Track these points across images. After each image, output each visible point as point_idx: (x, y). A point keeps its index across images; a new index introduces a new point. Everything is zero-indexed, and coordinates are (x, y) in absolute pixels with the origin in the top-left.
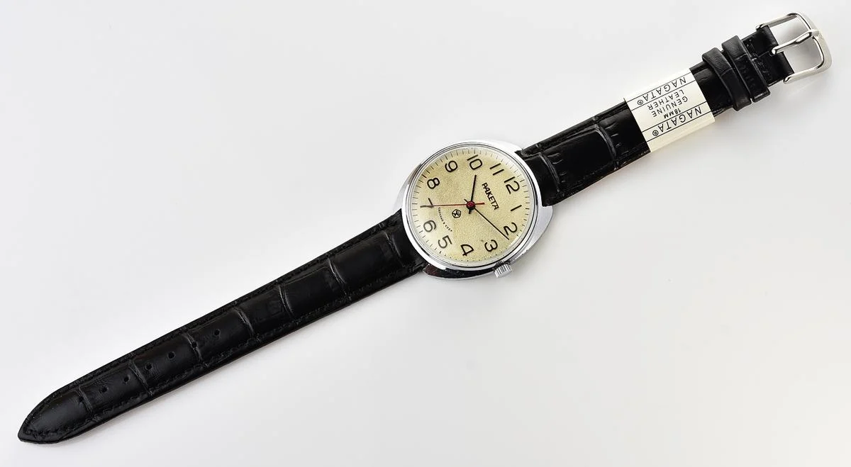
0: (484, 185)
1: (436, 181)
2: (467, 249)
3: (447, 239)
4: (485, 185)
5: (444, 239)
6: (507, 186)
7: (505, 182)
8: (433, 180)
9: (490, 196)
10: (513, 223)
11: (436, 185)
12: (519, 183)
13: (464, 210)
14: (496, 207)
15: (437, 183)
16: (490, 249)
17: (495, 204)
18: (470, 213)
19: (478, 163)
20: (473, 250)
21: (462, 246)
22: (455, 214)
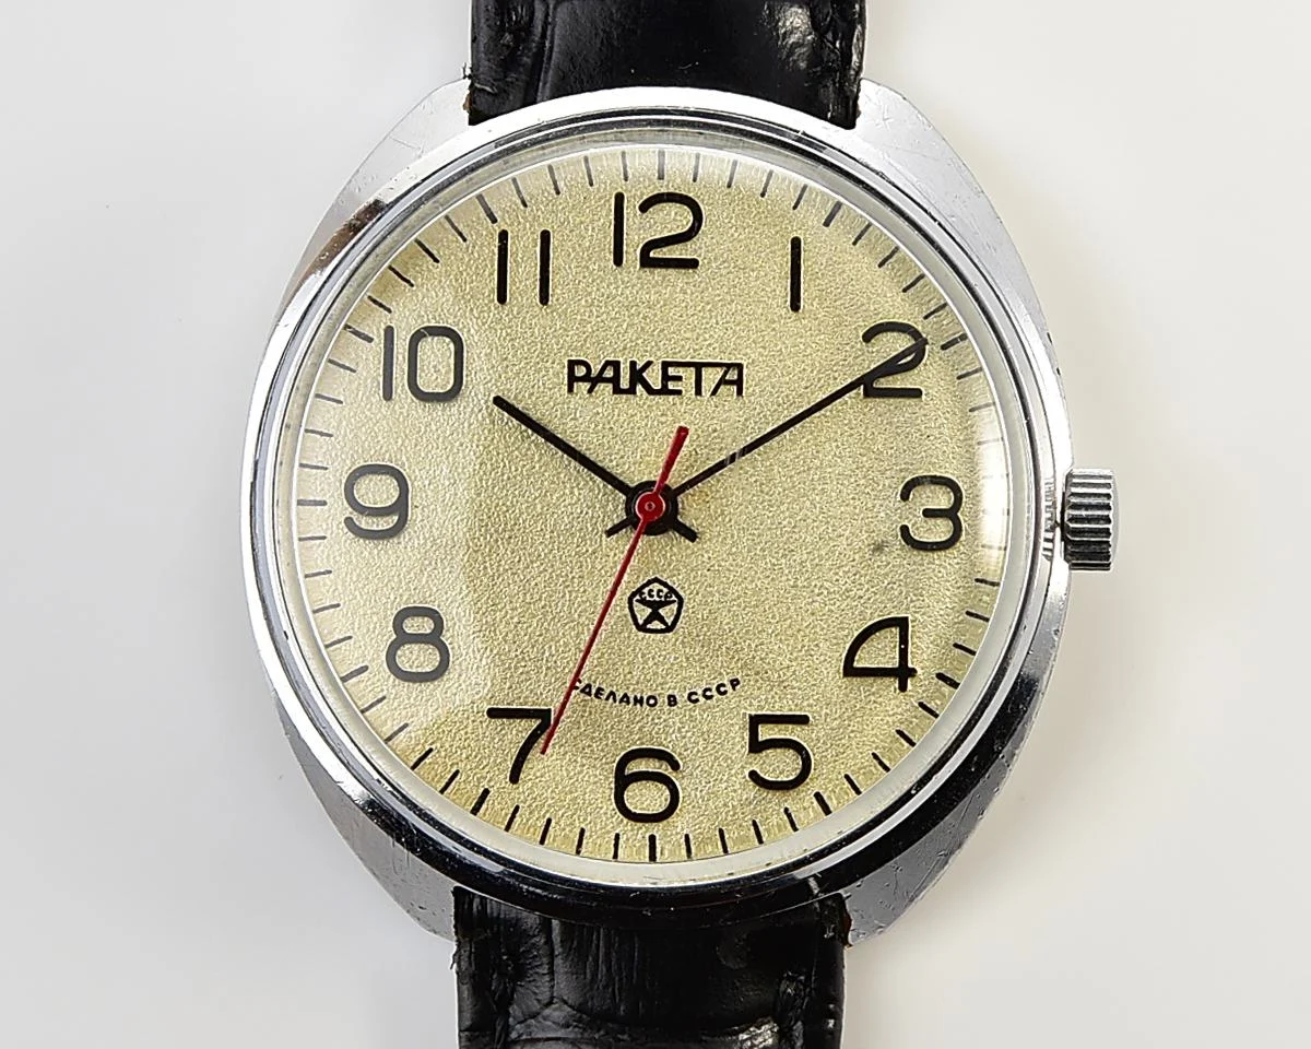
0: (572, 379)
1: (413, 626)
2: (880, 652)
3: (766, 733)
4: (579, 375)
5: (756, 746)
6: (647, 262)
7: (618, 261)
8: (402, 638)
9: (654, 377)
10: (868, 337)
11: (435, 639)
12: (666, 186)
13: (662, 556)
14: (733, 375)
15: (425, 626)
16: (940, 530)
17: (711, 377)
18: (691, 535)
19: (436, 353)
20: (902, 624)
21: (850, 670)
22: (655, 616)
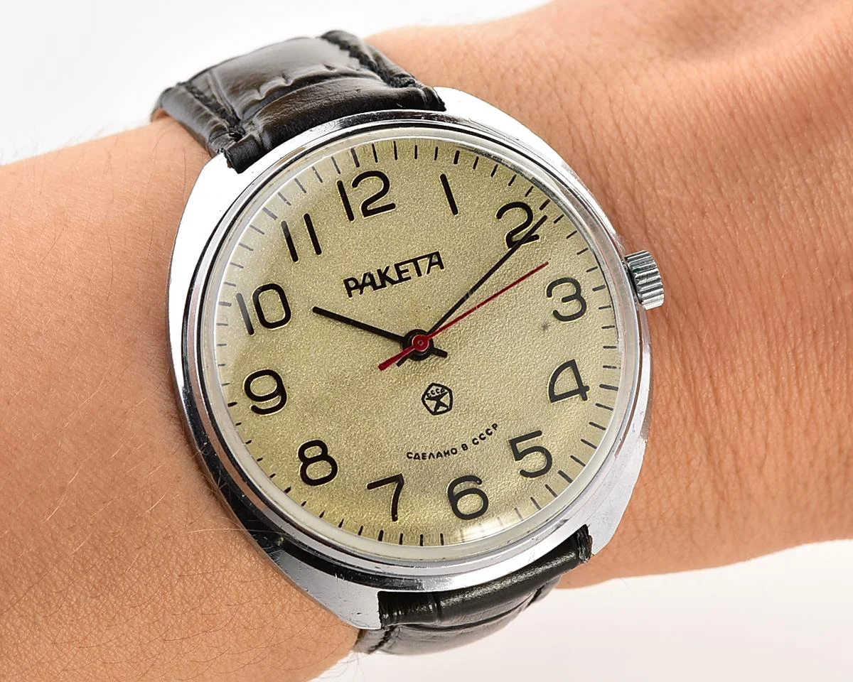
0: (349, 290)
1: (309, 453)
2: (566, 382)
3: (521, 446)
4: (352, 286)
6: (366, 213)
7: (351, 217)
8: (306, 462)
9: (392, 274)
10: (500, 215)
11: (325, 456)
12: (363, 169)
14: (435, 259)
15: (316, 451)
17: (424, 264)
18: (443, 354)
20: (572, 364)
21: (554, 398)
22: (439, 404)
